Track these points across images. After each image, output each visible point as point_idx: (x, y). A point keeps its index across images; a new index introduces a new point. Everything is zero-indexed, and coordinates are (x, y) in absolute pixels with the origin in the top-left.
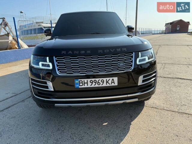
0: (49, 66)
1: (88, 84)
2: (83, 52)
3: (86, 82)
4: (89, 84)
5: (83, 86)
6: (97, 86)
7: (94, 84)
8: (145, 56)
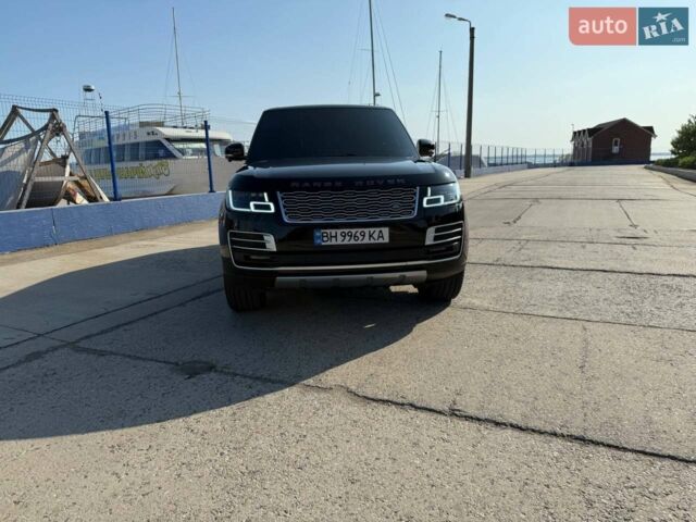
0: (268, 207)
1: (337, 238)
2: (329, 184)
3: (333, 234)
4: (340, 238)
5: (329, 243)
6: (353, 242)
7: (348, 238)
8: (439, 194)
